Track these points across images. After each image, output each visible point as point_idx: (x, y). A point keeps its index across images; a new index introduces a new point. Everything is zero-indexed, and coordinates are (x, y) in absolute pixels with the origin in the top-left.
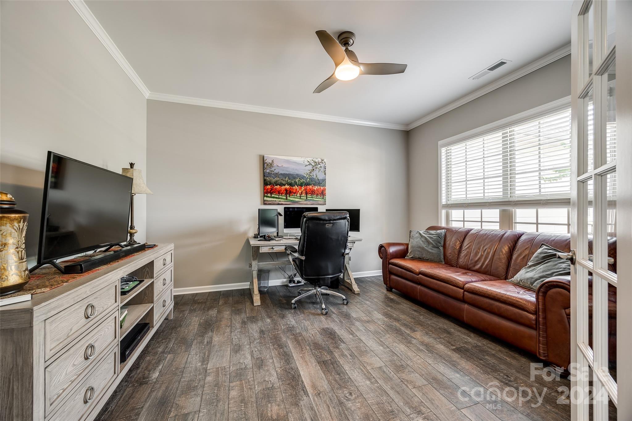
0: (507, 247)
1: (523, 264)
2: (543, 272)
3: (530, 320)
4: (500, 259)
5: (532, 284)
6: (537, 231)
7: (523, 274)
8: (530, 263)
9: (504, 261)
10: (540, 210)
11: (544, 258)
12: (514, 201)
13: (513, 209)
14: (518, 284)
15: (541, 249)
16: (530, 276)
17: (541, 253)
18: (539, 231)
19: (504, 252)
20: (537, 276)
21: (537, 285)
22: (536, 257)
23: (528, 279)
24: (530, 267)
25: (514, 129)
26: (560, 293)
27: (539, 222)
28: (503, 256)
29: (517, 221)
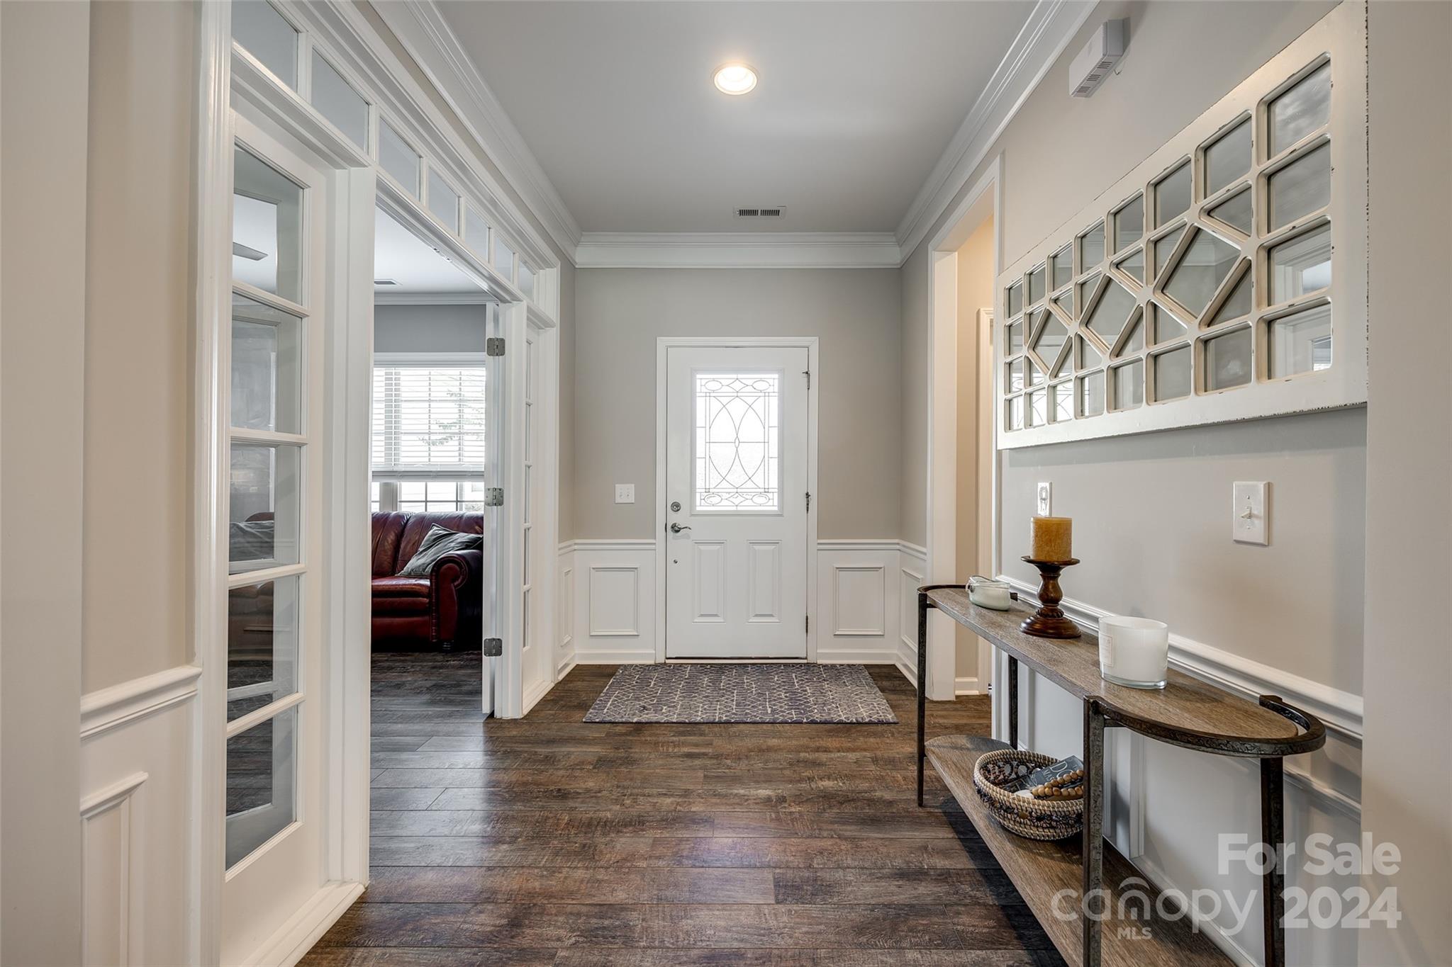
0: (393, 534)
1: (414, 551)
2: (435, 554)
3: (423, 604)
4: (385, 551)
5: (424, 570)
6: (426, 510)
7: (414, 563)
8: (421, 549)
9: (389, 553)
10: (429, 484)
11: (435, 540)
12: (400, 472)
13: (398, 483)
14: (409, 576)
15: (431, 531)
16: (423, 562)
17: (432, 535)
18: (428, 510)
19: (390, 542)
20: (429, 561)
21: (429, 569)
22: (427, 541)
23: (420, 566)
24: (421, 552)
25: (401, 371)
26: (450, 568)
27: (428, 500)
28: (389, 547)
29: (402, 500)
